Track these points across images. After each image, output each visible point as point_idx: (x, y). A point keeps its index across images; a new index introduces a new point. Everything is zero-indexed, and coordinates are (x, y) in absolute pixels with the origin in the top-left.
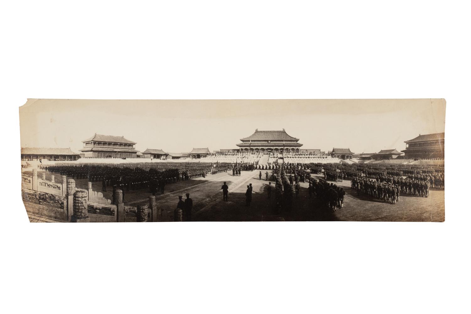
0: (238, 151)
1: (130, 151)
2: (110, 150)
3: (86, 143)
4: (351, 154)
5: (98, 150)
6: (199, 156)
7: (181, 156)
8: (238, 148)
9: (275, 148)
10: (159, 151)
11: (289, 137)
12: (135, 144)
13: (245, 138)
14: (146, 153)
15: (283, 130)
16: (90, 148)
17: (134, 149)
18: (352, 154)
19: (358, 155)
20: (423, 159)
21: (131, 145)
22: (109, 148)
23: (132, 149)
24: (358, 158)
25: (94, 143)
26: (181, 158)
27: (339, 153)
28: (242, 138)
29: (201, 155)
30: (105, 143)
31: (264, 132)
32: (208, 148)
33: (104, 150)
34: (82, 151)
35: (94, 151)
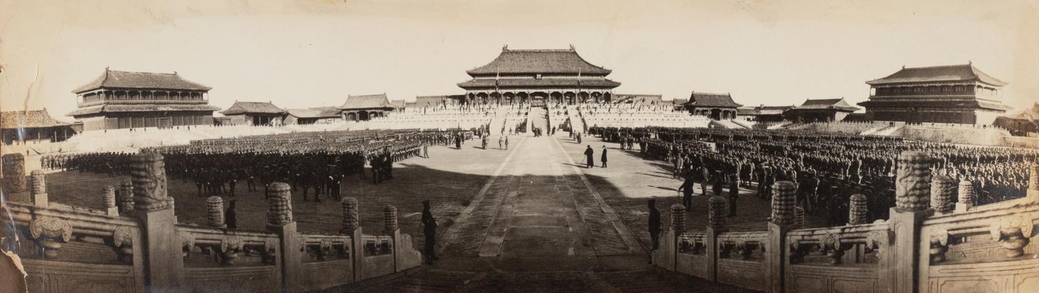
0: (462, 99)
1: (196, 108)
2: (147, 110)
3: (83, 94)
4: (735, 108)
5: (118, 111)
6: (364, 115)
7: (319, 116)
8: (463, 92)
9: (552, 91)
10: (265, 106)
11: (587, 65)
12: (206, 91)
13: (478, 66)
14: (232, 113)
15: (570, 48)
16: (97, 107)
17: (206, 103)
18: (735, 106)
19: (749, 110)
20: (910, 124)
21: (198, 92)
22: (144, 104)
23: (200, 103)
24: (751, 118)
25: (105, 92)
26: (319, 120)
27: (706, 105)
28: (471, 68)
29: (369, 111)
30: (133, 92)
31: (524, 52)
32: (385, 94)
33: (134, 110)
34: (76, 117)
35: (108, 115)
